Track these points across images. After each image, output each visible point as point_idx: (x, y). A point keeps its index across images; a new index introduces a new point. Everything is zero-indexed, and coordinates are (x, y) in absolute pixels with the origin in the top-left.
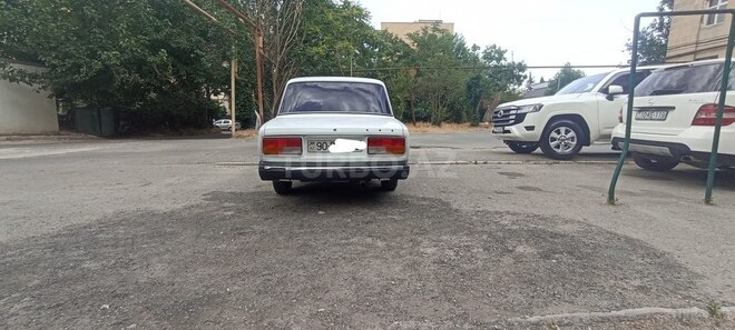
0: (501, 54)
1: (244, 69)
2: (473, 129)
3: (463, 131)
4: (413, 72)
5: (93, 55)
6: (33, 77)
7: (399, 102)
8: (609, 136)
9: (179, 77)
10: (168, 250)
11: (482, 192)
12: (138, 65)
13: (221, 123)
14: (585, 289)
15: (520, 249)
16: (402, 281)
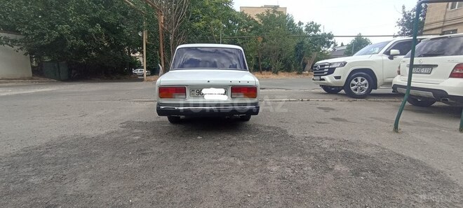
0: (317, 27)
1: (152, 37)
2: (299, 76)
3: (292, 77)
4: (260, 40)
5: (53, 27)
6: (14, 42)
7: (251, 58)
8: (391, 83)
9: (110, 42)
10: (91, 167)
11: (308, 122)
12: (83, 34)
13: (138, 71)
14: (387, 202)
15: (338, 168)
16: (255, 193)
